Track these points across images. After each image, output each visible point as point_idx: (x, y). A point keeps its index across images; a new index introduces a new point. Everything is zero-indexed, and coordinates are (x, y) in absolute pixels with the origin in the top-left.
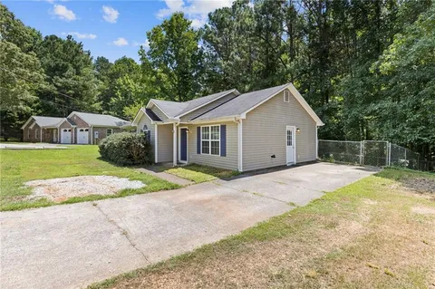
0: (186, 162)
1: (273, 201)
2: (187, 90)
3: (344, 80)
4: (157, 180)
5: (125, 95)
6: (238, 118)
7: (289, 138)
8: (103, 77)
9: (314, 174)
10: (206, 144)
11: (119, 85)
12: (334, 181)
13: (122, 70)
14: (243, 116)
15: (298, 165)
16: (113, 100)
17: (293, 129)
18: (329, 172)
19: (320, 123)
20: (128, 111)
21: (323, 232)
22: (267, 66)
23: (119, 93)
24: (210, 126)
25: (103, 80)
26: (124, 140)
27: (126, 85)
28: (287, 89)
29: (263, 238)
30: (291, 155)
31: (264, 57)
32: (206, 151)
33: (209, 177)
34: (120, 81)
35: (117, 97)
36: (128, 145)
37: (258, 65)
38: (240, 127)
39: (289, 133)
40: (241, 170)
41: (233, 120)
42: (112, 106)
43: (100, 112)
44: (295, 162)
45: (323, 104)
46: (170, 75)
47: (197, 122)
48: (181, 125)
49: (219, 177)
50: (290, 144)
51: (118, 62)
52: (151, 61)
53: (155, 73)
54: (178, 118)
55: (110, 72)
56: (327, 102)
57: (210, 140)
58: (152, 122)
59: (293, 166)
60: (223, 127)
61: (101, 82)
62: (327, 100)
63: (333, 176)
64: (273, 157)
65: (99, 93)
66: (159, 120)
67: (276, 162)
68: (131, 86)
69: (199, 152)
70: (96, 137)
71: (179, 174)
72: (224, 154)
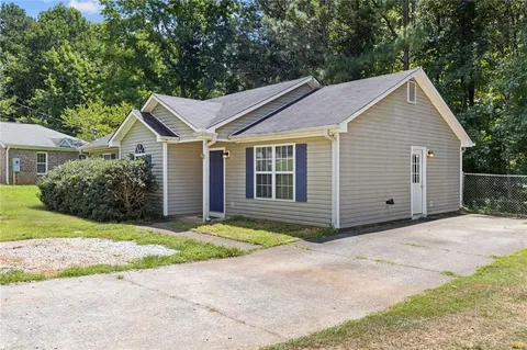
0: (222, 216)
1: (416, 271)
2: (198, 76)
3: (505, 63)
4: (192, 243)
5: (63, 84)
6: (332, 131)
7: (416, 168)
8: (14, 46)
9: (465, 232)
10: (264, 179)
11: (51, 64)
12: (505, 241)
13: (56, 32)
14: (344, 128)
15: (430, 218)
16: (40, 94)
17: (422, 152)
18: (490, 230)
19: (467, 143)
20: (71, 116)
21: (513, 306)
22: (358, 31)
23: (50, 80)
24: (274, 146)
25: (14, 52)
26: (108, 172)
27: (66, 64)
28: (413, 80)
29: (430, 314)
30: (419, 199)
31: (353, 14)
32: (264, 192)
33: (283, 237)
34: (53, 55)
35: (46, 88)
36: (116, 180)
37: (337, 29)
38: (336, 146)
39: (415, 159)
40: (337, 226)
41: (325, 134)
42: (35, 107)
43: (11, 118)
44: (425, 213)
45: (465, 106)
46: (164, 46)
47: (246, 138)
48: (218, 144)
49: (301, 236)
50: (416, 180)
51: (48, 17)
52: (124, 17)
53: (132, 42)
54: (212, 130)
55: (30, 35)
56: (472, 104)
57: (274, 173)
58: (159, 138)
59: (422, 220)
60: (302, 148)
61: (11, 57)
62: (471, 99)
63: (499, 235)
64: (390, 202)
65: (8, 79)
66: (171, 134)
67: (393, 213)
68: (76, 66)
69: (249, 195)
70: (17, 168)
71: (223, 233)
72: (302, 197)
